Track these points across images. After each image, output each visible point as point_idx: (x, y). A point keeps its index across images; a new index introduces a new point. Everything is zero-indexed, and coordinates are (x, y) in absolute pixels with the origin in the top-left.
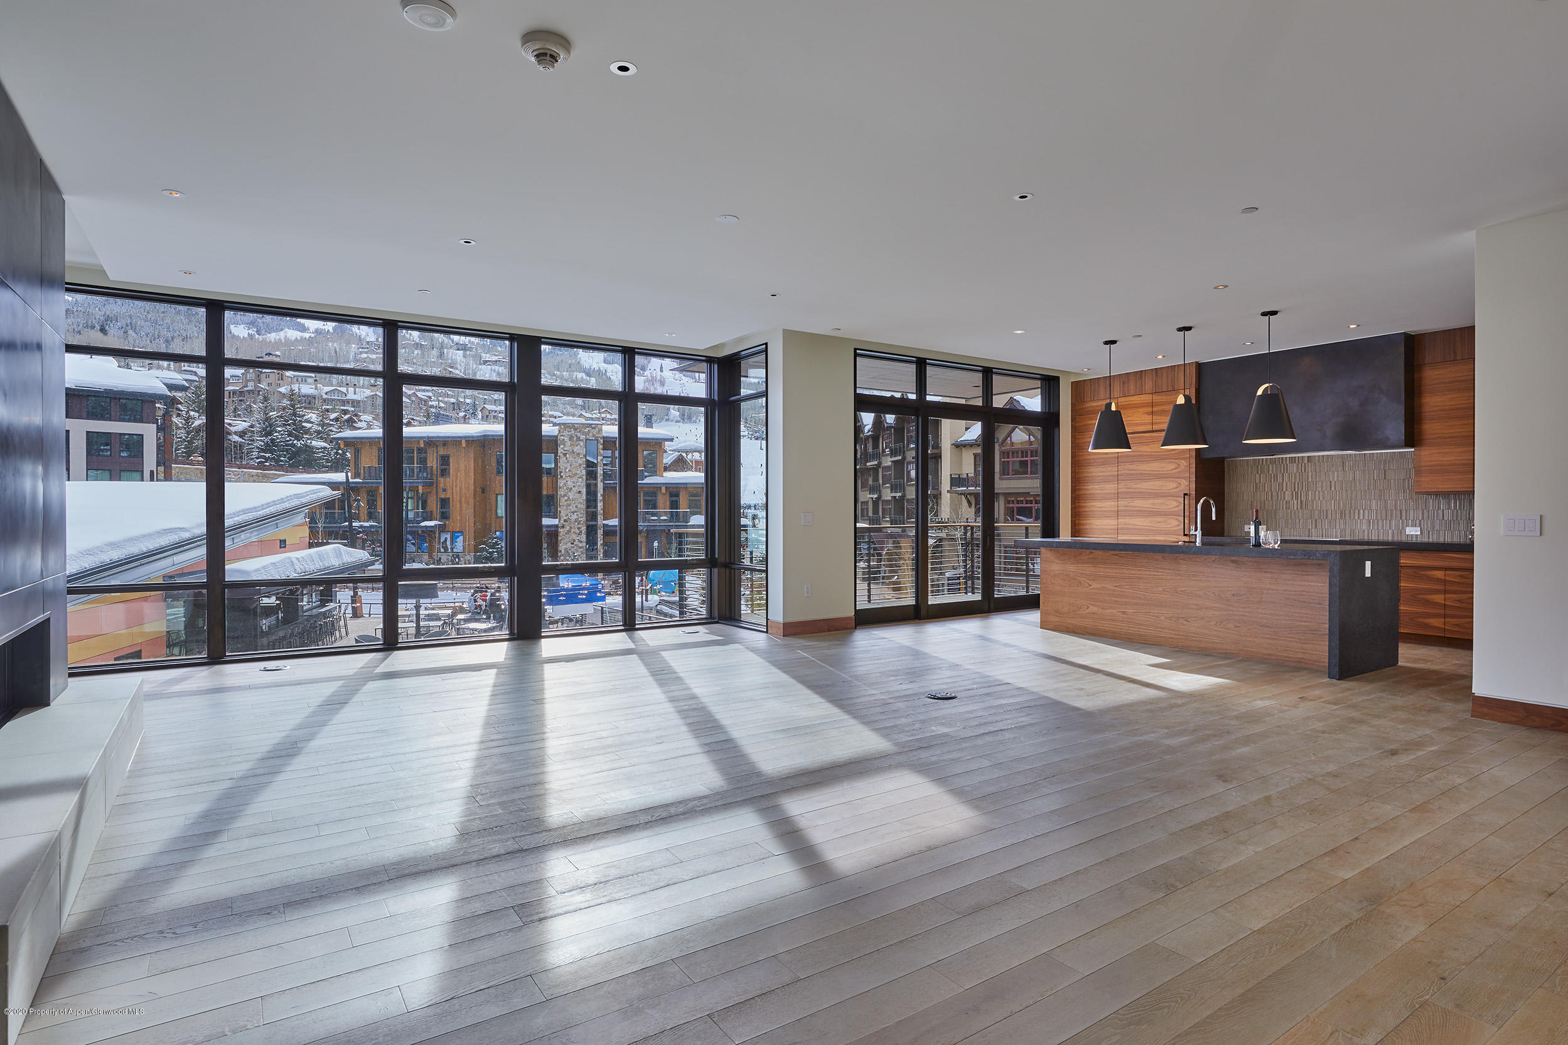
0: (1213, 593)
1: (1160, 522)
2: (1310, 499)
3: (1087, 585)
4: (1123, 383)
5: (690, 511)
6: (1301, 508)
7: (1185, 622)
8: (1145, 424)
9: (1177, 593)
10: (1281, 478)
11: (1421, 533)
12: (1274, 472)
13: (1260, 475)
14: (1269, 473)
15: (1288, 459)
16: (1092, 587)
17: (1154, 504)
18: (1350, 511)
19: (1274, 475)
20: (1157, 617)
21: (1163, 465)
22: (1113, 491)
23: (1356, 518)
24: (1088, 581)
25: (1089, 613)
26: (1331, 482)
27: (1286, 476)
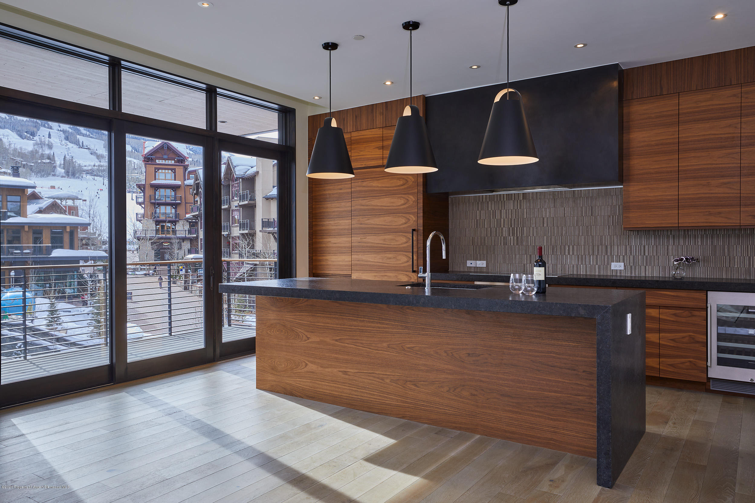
0: (445, 352)
1: (390, 258)
2: (525, 235)
3: (305, 338)
4: (356, 117)
5: (52, 246)
6: (517, 244)
7: (413, 387)
8: (376, 159)
9: (404, 350)
10: (499, 215)
11: (625, 269)
12: (493, 209)
13: (480, 212)
14: (488, 209)
15: (505, 196)
16: (310, 340)
17: (384, 240)
18: (561, 247)
19: (493, 211)
20: (382, 379)
21: (392, 200)
22: (347, 227)
23: (567, 254)
24: (306, 333)
25: (307, 372)
26: (543, 219)
27: (503, 211)
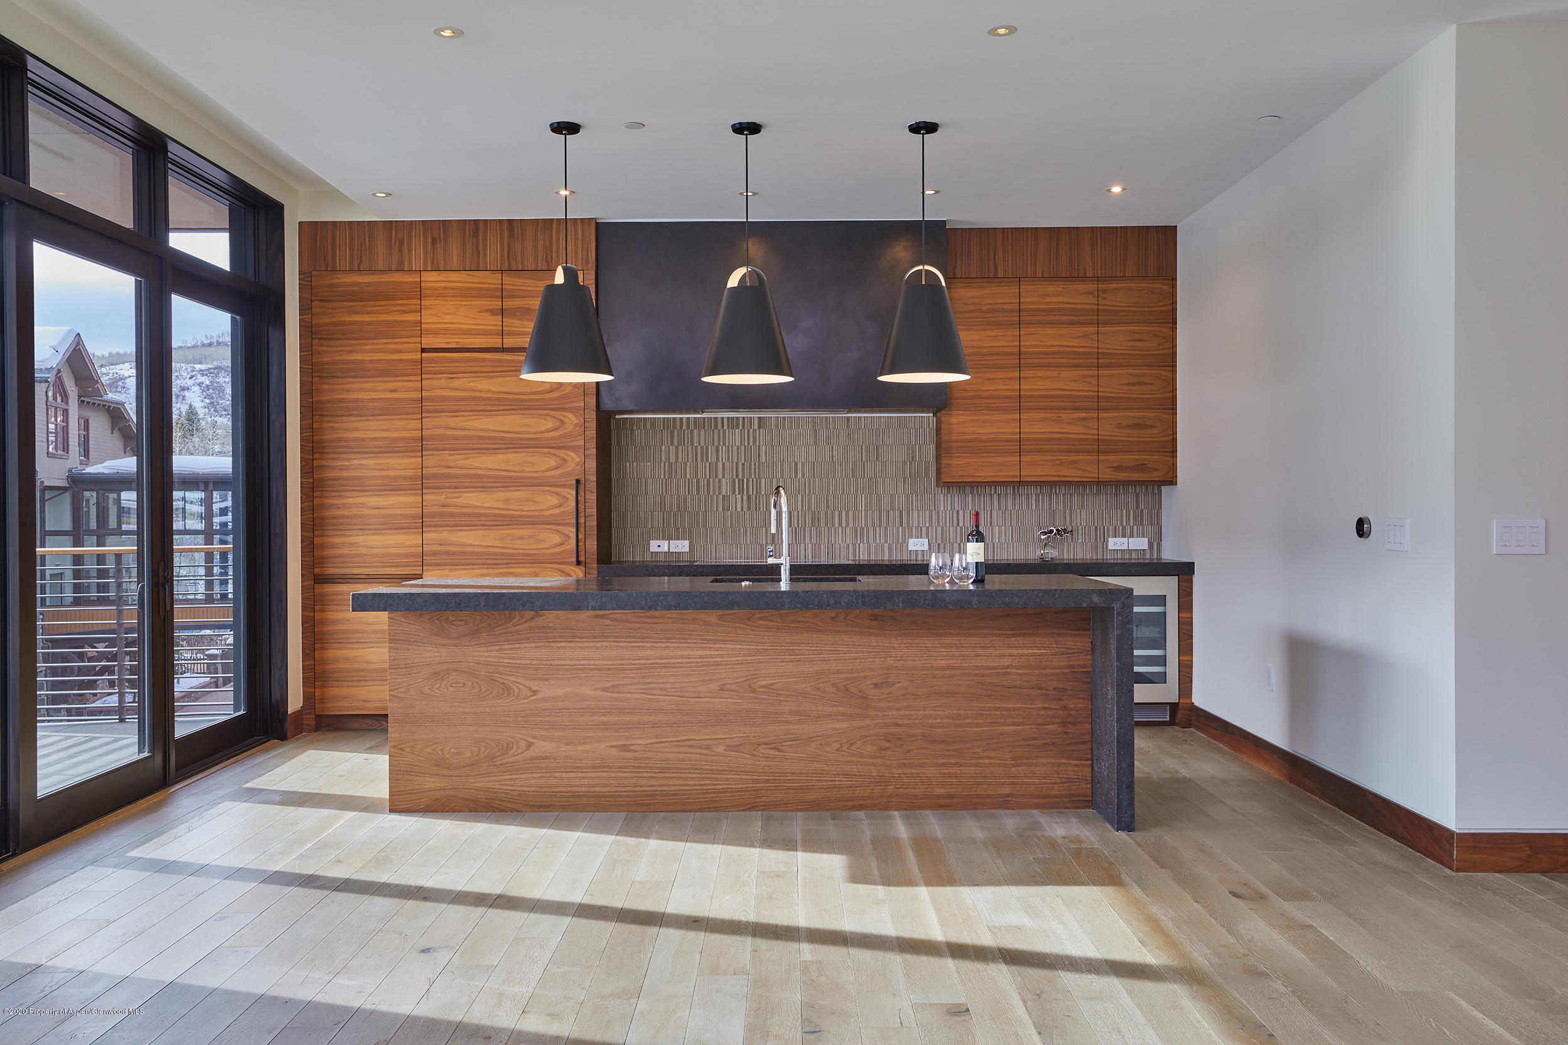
1: (521, 538)
2: (763, 493)
3: (525, 692)
4: (434, 241)
6: (749, 508)
7: (772, 752)
8: (485, 334)
10: (714, 455)
11: (930, 549)
12: (702, 443)
13: (677, 448)
14: (692, 444)
15: (725, 421)
16: (540, 696)
17: (506, 501)
18: (826, 513)
19: (702, 447)
20: (708, 748)
21: (526, 421)
22: (410, 473)
23: (837, 525)
24: (529, 684)
26: (796, 464)
27: (723, 450)
